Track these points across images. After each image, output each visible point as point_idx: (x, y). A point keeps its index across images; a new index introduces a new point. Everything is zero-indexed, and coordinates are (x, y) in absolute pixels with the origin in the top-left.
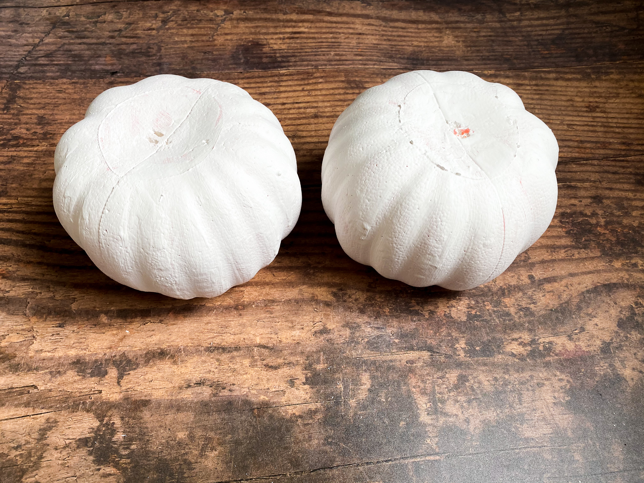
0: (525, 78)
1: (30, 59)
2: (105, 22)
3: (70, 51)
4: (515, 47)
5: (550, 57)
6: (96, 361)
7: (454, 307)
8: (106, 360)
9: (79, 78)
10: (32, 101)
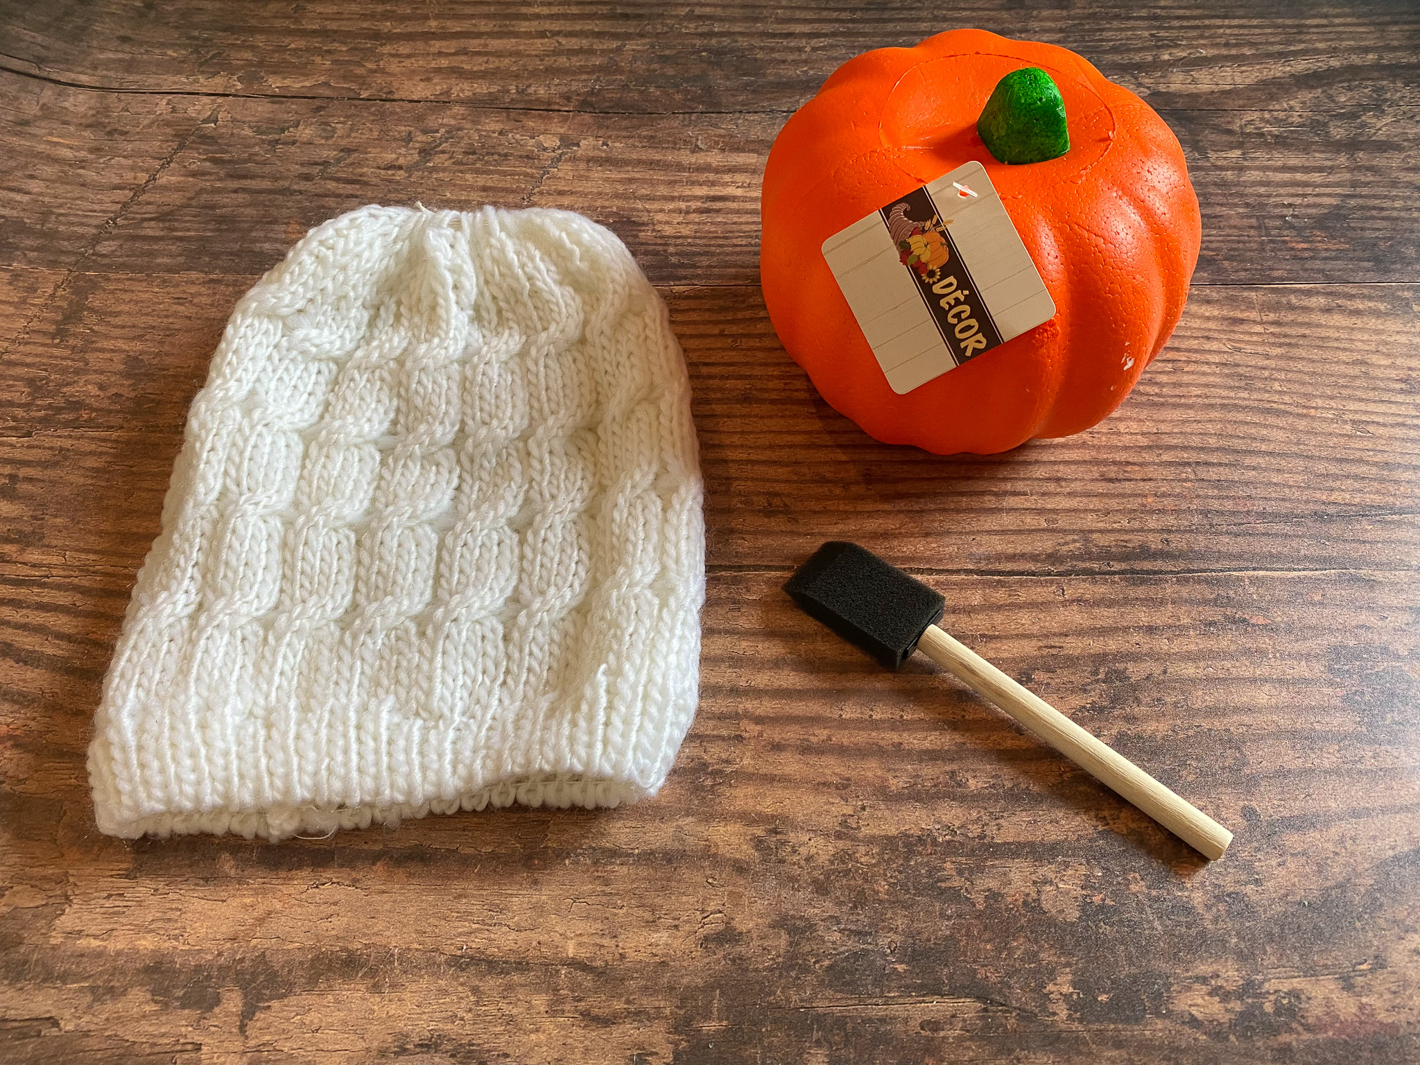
0: (1250, 305)
1: (126, 222)
2: (294, 143)
3: (213, 207)
4: (1228, 231)
5: (1312, 258)
6: (198, 968)
7: (1051, 883)
8: (220, 968)
9: (225, 270)
10: (118, 321)
